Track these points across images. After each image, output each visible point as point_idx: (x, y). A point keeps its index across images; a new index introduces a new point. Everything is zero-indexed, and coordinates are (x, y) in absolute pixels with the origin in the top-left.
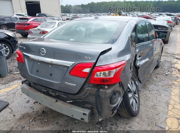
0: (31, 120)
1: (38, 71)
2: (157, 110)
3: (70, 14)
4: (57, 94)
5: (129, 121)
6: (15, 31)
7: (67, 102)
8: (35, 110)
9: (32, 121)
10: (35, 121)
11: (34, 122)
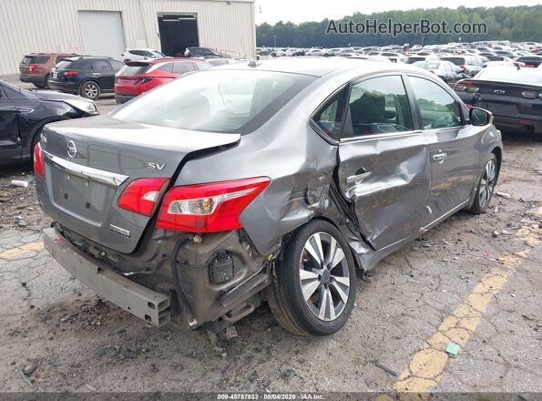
0: (62, 320)
1: (66, 196)
2: (402, 327)
3: (285, 51)
4: (103, 254)
5: (307, 347)
6: (112, 97)
7: (126, 274)
8: (83, 298)
9: (65, 322)
10: (72, 322)
11: (68, 323)
